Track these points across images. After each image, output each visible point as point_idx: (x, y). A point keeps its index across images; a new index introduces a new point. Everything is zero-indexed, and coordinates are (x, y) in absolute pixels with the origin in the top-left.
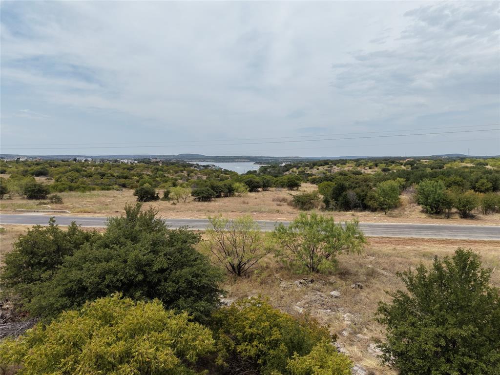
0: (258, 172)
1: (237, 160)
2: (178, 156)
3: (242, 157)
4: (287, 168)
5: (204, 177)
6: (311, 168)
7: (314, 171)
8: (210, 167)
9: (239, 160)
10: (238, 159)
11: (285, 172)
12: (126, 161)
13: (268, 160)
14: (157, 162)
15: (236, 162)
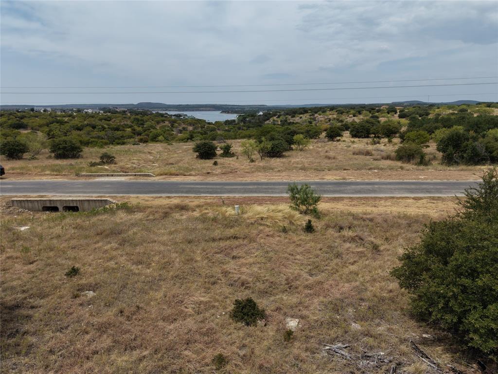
0: (236, 122)
1: (201, 109)
2: (139, 104)
3: (206, 105)
4: (267, 116)
5: (189, 127)
6: (293, 117)
7: (297, 119)
8: (182, 116)
9: (204, 109)
10: (202, 107)
11: (266, 121)
12: (90, 111)
13: (234, 108)
14: (124, 112)
15: (200, 111)
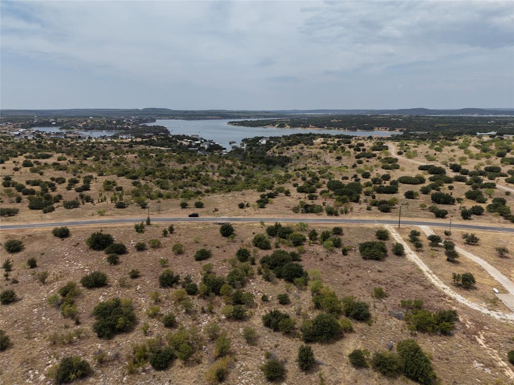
9: (210, 117)
15: (207, 119)
